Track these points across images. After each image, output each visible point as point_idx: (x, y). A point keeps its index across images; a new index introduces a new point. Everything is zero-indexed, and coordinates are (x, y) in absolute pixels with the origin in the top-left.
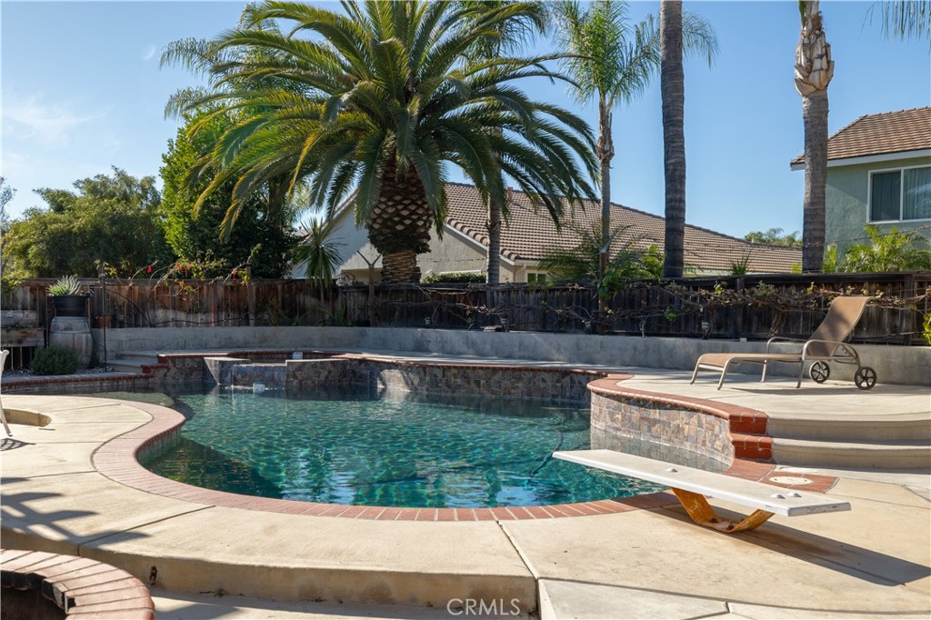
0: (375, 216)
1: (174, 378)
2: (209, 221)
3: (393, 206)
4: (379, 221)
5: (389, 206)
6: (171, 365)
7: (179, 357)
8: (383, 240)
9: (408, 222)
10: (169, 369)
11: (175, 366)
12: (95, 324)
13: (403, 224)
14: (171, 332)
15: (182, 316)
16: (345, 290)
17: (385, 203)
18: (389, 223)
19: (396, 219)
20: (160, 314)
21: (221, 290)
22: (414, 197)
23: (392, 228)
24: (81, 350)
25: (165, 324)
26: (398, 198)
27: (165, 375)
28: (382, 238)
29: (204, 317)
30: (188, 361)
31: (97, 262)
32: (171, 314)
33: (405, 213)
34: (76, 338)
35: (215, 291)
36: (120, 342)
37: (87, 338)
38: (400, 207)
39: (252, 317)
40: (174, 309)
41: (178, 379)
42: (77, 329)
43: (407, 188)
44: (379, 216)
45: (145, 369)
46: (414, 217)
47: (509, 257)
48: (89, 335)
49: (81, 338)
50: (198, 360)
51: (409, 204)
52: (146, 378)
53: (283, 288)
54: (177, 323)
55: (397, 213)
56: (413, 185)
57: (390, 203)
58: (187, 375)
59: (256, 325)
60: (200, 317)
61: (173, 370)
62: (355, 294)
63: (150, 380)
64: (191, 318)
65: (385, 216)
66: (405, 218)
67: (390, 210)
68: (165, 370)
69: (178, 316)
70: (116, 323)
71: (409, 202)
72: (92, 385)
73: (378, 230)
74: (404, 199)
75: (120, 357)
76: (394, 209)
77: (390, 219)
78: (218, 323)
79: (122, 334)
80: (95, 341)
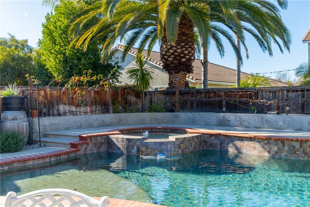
0: (170, 54)
1: (91, 150)
2: (77, 56)
3: (180, 48)
4: (173, 56)
5: (178, 48)
6: (89, 141)
7: (94, 136)
8: (173, 67)
9: (187, 57)
10: (88, 144)
11: (91, 142)
12: (29, 115)
13: (186, 58)
14: (69, 119)
15: (73, 109)
16: (151, 93)
17: (176, 47)
18: (178, 58)
19: (182, 55)
20: (62, 108)
21: (93, 93)
22: (190, 44)
23: (180, 60)
24: (23, 133)
25: (65, 114)
26: (183, 44)
27: (86, 149)
28: (173, 65)
29: (84, 109)
30: (99, 138)
31: (27, 75)
32: (67, 108)
33: (186, 52)
34: (20, 124)
35: (90, 94)
36: (45, 126)
37: (26, 125)
38: (184, 49)
39: (111, 108)
40: (69, 104)
41: (94, 151)
42: (20, 119)
43: (187, 39)
44: (172, 54)
45: (73, 145)
46: (190, 54)
47: (192, 79)
48: (27, 123)
49: (23, 125)
50: (104, 137)
51: (188, 48)
52: (76, 151)
53: (121, 92)
54: (72, 113)
55: (182, 52)
56: (190, 38)
57: (179, 47)
58: (98, 147)
59: (114, 112)
60: (82, 109)
61: (91, 144)
62: (158, 95)
63: (78, 153)
64: (78, 109)
65: (176, 54)
66: (186, 55)
67: (179, 51)
68: (86, 145)
69: (71, 108)
70: (40, 114)
71: (188, 46)
72: (44, 161)
73: (171, 61)
74: (186, 45)
75: (46, 136)
76: (181, 50)
77: (179, 55)
78: (92, 112)
79: (46, 121)
80: (31, 126)
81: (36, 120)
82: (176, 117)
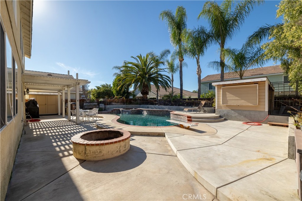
1: (116, 112)
2: (120, 91)
11: (116, 110)
12: (105, 105)
14: (115, 106)
16: (137, 100)
17: (143, 88)
20: (113, 103)
21: (121, 100)
23: (144, 92)
24: (103, 108)
25: (114, 105)
31: (105, 96)
32: (115, 103)
39: (125, 103)
42: (103, 105)
45: (112, 111)
46: (147, 90)
47: (159, 95)
50: (119, 109)
51: (146, 88)
53: (129, 100)
54: (115, 104)
55: (145, 90)
56: (147, 86)
59: (126, 105)
60: (118, 104)
62: (139, 100)
65: (143, 90)
70: (108, 105)
73: (142, 92)
75: (108, 109)
78: (121, 104)
79: (108, 106)
80: (105, 107)
81: (106, 106)
82: (140, 106)
